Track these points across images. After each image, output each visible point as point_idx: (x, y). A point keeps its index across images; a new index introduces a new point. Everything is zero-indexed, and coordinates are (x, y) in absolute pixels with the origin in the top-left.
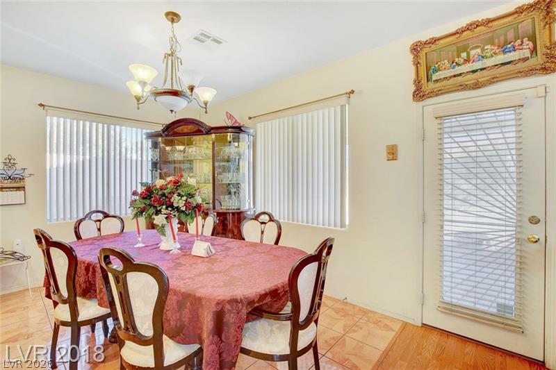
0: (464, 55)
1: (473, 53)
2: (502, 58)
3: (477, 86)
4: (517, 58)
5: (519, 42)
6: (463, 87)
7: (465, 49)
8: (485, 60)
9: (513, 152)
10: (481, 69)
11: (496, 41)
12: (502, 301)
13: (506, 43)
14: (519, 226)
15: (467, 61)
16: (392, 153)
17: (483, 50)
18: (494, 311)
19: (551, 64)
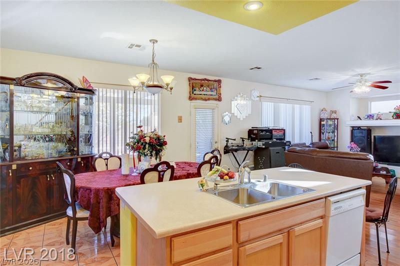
0: (202, 88)
1: (204, 88)
2: (210, 93)
3: (206, 100)
4: (213, 94)
5: (214, 90)
6: (202, 99)
8: (207, 92)
10: (206, 95)
13: (211, 89)
15: (203, 90)
16: (180, 119)
17: (207, 88)
19: (219, 99)
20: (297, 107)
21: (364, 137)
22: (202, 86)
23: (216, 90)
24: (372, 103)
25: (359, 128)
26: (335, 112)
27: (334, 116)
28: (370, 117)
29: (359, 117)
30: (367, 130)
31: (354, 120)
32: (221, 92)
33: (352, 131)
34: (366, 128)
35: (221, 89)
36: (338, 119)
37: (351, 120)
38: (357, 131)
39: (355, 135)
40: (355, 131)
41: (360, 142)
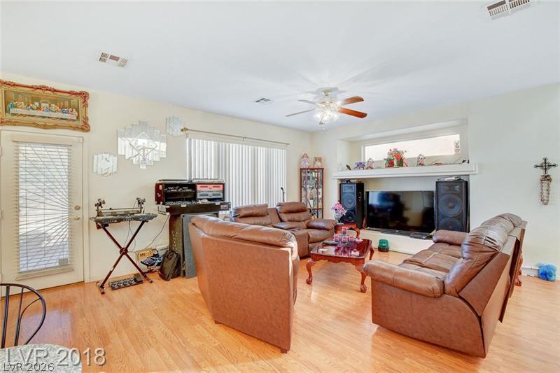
0: (37, 104)
1: (43, 105)
2: (60, 115)
3: (45, 127)
4: (70, 118)
5: (71, 109)
6: (37, 126)
7: (38, 100)
8: (51, 113)
9: (67, 170)
10: (49, 118)
11: (58, 104)
12: (61, 257)
13: (64, 107)
14: (70, 212)
15: (39, 108)
17: (50, 106)
18: (57, 264)
19: (85, 128)
20: (262, 151)
21: (353, 193)
22: (35, 99)
23: (77, 110)
24: (366, 147)
25: (348, 181)
26: (320, 160)
27: (318, 164)
28: (360, 165)
29: (348, 167)
30: (357, 184)
31: (343, 170)
32: (89, 116)
33: (340, 184)
34: (355, 181)
35: (88, 109)
36: (323, 169)
37: (338, 171)
38: (346, 185)
39: (344, 191)
40: (344, 185)
41: (350, 201)
